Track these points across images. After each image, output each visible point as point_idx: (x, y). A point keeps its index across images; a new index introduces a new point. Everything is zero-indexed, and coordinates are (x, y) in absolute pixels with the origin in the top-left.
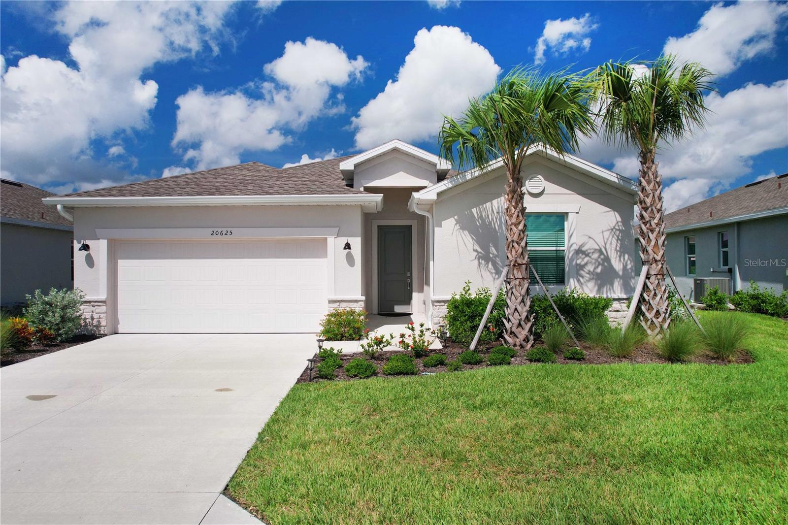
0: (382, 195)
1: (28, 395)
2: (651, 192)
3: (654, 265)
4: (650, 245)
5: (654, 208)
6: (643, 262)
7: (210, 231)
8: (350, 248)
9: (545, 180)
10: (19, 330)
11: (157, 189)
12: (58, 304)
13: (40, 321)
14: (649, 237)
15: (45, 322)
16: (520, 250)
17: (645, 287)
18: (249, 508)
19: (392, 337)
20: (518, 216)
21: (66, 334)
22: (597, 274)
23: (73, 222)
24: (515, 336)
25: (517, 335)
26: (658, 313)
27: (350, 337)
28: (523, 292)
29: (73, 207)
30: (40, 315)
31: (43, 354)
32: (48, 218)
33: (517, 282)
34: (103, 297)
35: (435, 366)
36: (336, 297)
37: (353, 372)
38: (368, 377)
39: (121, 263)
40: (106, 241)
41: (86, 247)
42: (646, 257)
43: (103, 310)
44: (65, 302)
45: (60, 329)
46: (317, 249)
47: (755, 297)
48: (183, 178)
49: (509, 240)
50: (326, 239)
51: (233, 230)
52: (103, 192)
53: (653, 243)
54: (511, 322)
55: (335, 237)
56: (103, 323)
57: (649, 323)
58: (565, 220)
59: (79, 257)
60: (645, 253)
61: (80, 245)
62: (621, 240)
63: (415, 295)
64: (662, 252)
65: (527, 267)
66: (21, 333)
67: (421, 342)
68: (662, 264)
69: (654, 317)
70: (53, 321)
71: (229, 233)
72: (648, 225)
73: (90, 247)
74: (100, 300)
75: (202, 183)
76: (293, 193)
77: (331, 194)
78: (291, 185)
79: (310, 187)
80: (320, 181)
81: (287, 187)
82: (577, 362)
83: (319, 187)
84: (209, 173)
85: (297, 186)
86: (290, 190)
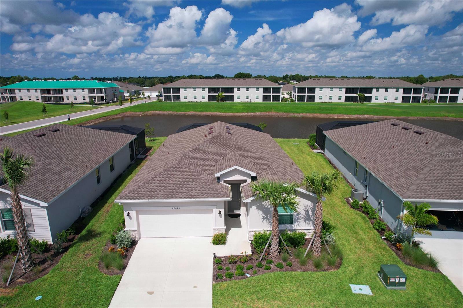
1: (147, 292)
3: (317, 234)
7: (172, 207)
8: (221, 213)
25: (274, 254)
27: (222, 244)
28: (277, 242)
29: (123, 203)
33: (275, 240)
36: (216, 227)
38: (232, 278)
39: (140, 217)
40: (135, 211)
43: (136, 233)
50: (212, 209)
54: (272, 250)
55: (215, 209)
56: (137, 236)
59: (126, 217)
71: (179, 208)
73: (130, 213)
74: (135, 230)
75: (166, 186)
76: (201, 196)
77: (214, 197)
78: (199, 188)
79: (206, 190)
80: (208, 184)
81: (197, 190)
82: (290, 268)
83: (209, 190)
84: (165, 174)
85: (201, 189)
86: (199, 193)
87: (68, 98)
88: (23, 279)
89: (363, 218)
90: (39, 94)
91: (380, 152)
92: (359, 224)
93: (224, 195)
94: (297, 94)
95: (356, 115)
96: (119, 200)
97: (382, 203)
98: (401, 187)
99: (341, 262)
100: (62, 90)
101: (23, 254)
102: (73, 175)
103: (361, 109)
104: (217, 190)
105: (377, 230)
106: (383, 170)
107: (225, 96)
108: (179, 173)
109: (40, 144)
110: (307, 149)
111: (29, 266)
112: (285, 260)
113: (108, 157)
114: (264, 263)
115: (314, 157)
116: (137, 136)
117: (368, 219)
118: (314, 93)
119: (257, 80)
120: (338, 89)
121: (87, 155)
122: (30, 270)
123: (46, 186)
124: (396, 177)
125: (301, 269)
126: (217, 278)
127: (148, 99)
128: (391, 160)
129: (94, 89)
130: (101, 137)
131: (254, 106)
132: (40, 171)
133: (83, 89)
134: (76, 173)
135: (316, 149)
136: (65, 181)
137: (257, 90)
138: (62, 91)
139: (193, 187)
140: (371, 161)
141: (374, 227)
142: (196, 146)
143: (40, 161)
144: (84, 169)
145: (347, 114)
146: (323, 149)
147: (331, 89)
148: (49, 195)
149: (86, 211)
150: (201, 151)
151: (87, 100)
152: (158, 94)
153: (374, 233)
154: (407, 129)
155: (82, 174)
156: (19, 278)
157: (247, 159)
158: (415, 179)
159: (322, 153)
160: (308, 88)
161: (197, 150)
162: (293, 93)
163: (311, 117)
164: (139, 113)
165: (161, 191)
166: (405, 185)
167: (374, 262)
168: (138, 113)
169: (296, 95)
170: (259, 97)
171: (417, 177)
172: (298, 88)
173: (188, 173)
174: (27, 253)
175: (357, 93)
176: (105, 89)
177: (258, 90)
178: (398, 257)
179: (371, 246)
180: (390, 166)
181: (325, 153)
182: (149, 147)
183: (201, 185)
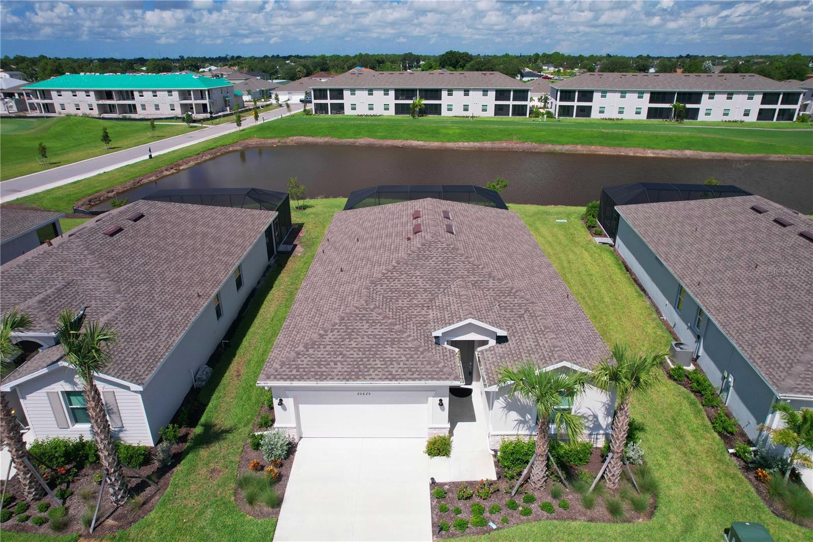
3: (616, 454)
8: (442, 402)
34: (294, 425)
35: (495, 513)
36: (433, 425)
39: (302, 406)
40: (293, 398)
43: (295, 431)
51: (371, 392)
55: (433, 397)
56: (296, 437)
61: (278, 401)
71: (368, 394)
73: (283, 400)
74: (292, 427)
75: (345, 352)
76: (408, 376)
77: (432, 379)
78: (404, 358)
79: (416, 364)
80: (421, 349)
81: (402, 363)
82: (564, 511)
83: (422, 364)
84: (342, 327)
85: (408, 361)
86: (405, 370)
87: (144, 107)
88: (115, 519)
89: (692, 404)
90: (92, 99)
91: (729, 274)
92: (684, 417)
93: (450, 374)
94: (559, 103)
95: (670, 150)
96: (265, 380)
97: (731, 379)
98: (775, 364)
99: (656, 501)
100: (132, 92)
101: (111, 480)
102: (178, 316)
103: (679, 138)
104: (437, 363)
105: (720, 433)
106: (736, 317)
107: (424, 104)
108: (366, 326)
109: (114, 252)
110: (583, 234)
111: (122, 497)
112: (555, 495)
113: (232, 269)
114: (519, 500)
115: (597, 255)
116: (277, 213)
117: (701, 406)
118: (591, 101)
119: (485, 74)
120: (637, 95)
121: (197, 268)
122: (123, 502)
123: (136, 348)
124: (762, 338)
125: (585, 515)
126: (441, 529)
127: (285, 107)
128: (753, 297)
129: (189, 91)
130: (217, 222)
131: (480, 129)
132: (122, 315)
133: (170, 91)
134: (182, 312)
135: (600, 234)
136: (165, 332)
137: (484, 95)
138: (133, 95)
139: (394, 355)
140: (713, 293)
141: (714, 427)
142: (394, 263)
143: (119, 291)
144: (194, 302)
145: (653, 149)
146: (613, 235)
147: (623, 93)
148: (143, 367)
149: (203, 376)
150: (402, 275)
151: (178, 112)
152: (303, 97)
153: (714, 439)
154: (784, 225)
155: (193, 313)
156: (107, 518)
157: (487, 292)
158: (801, 349)
159: (611, 246)
160: (579, 92)
161: (395, 274)
162: (551, 100)
163: (585, 152)
164: (273, 141)
165: (336, 364)
166: (782, 360)
167: (716, 506)
168: (270, 141)
169: (555, 104)
170: (488, 108)
171: (805, 345)
172: (562, 91)
173: (383, 327)
174: (117, 479)
175: (671, 102)
176: (209, 91)
177: (486, 95)
178: (759, 498)
179: (709, 470)
180: (750, 310)
181: (616, 246)
182: (297, 224)
183: (408, 352)
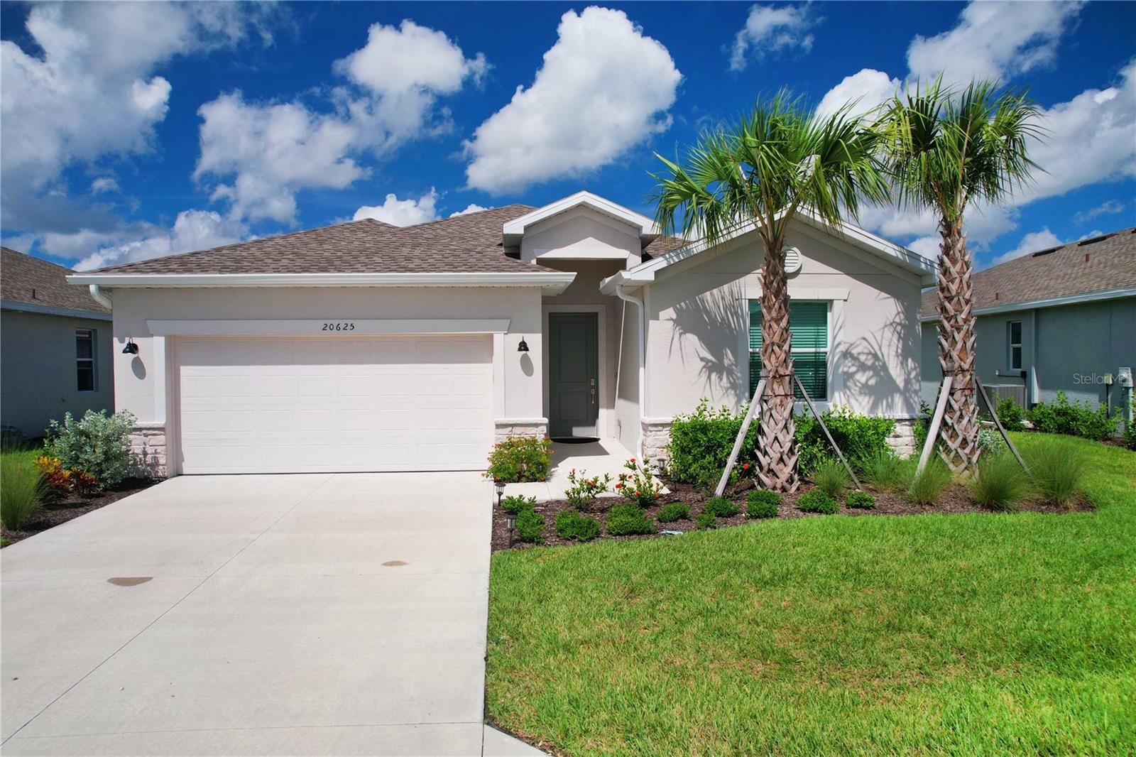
0: (576, 273)
1: (109, 578)
2: (957, 276)
3: (960, 376)
4: (956, 349)
5: (961, 298)
6: (943, 372)
7: (321, 324)
8: (527, 349)
9: (802, 254)
10: (50, 476)
11: (237, 261)
12: (100, 434)
13: (71, 459)
14: (954, 338)
15: (80, 461)
16: (783, 356)
17: (949, 408)
18: (538, 743)
19: (607, 479)
20: (780, 308)
21: (111, 478)
22: (871, 386)
23: (112, 310)
24: (775, 475)
25: (778, 474)
26: (964, 442)
27: (531, 477)
28: (786, 414)
29: (112, 288)
30: (72, 451)
31: (88, 511)
32: (40, 297)
33: (778, 400)
34: (160, 421)
35: (675, 520)
36: (506, 419)
37: (569, 533)
38: (591, 539)
39: (185, 371)
40: (163, 338)
41: (132, 348)
42: (949, 365)
43: (161, 441)
44: (109, 431)
45: (101, 472)
46: (480, 350)
47: (1060, 413)
48: (270, 243)
49: (768, 342)
50: (492, 336)
51: (355, 323)
52: (156, 266)
53: (959, 346)
54: (769, 456)
55: (505, 334)
56: (162, 461)
57: (952, 454)
58: (828, 310)
59: (122, 362)
60: (948, 359)
61: (124, 345)
62: (904, 339)
63: (603, 412)
64: (971, 358)
65: (791, 379)
66: (55, 480)
67: (647, 485)
68: (971, 375)
69: (959, 447)
70: (93, 460)
71: (349, 327)
72: (953, 321)
73: (139, 347)
74: (156, 426)
97: (1125, 376)
